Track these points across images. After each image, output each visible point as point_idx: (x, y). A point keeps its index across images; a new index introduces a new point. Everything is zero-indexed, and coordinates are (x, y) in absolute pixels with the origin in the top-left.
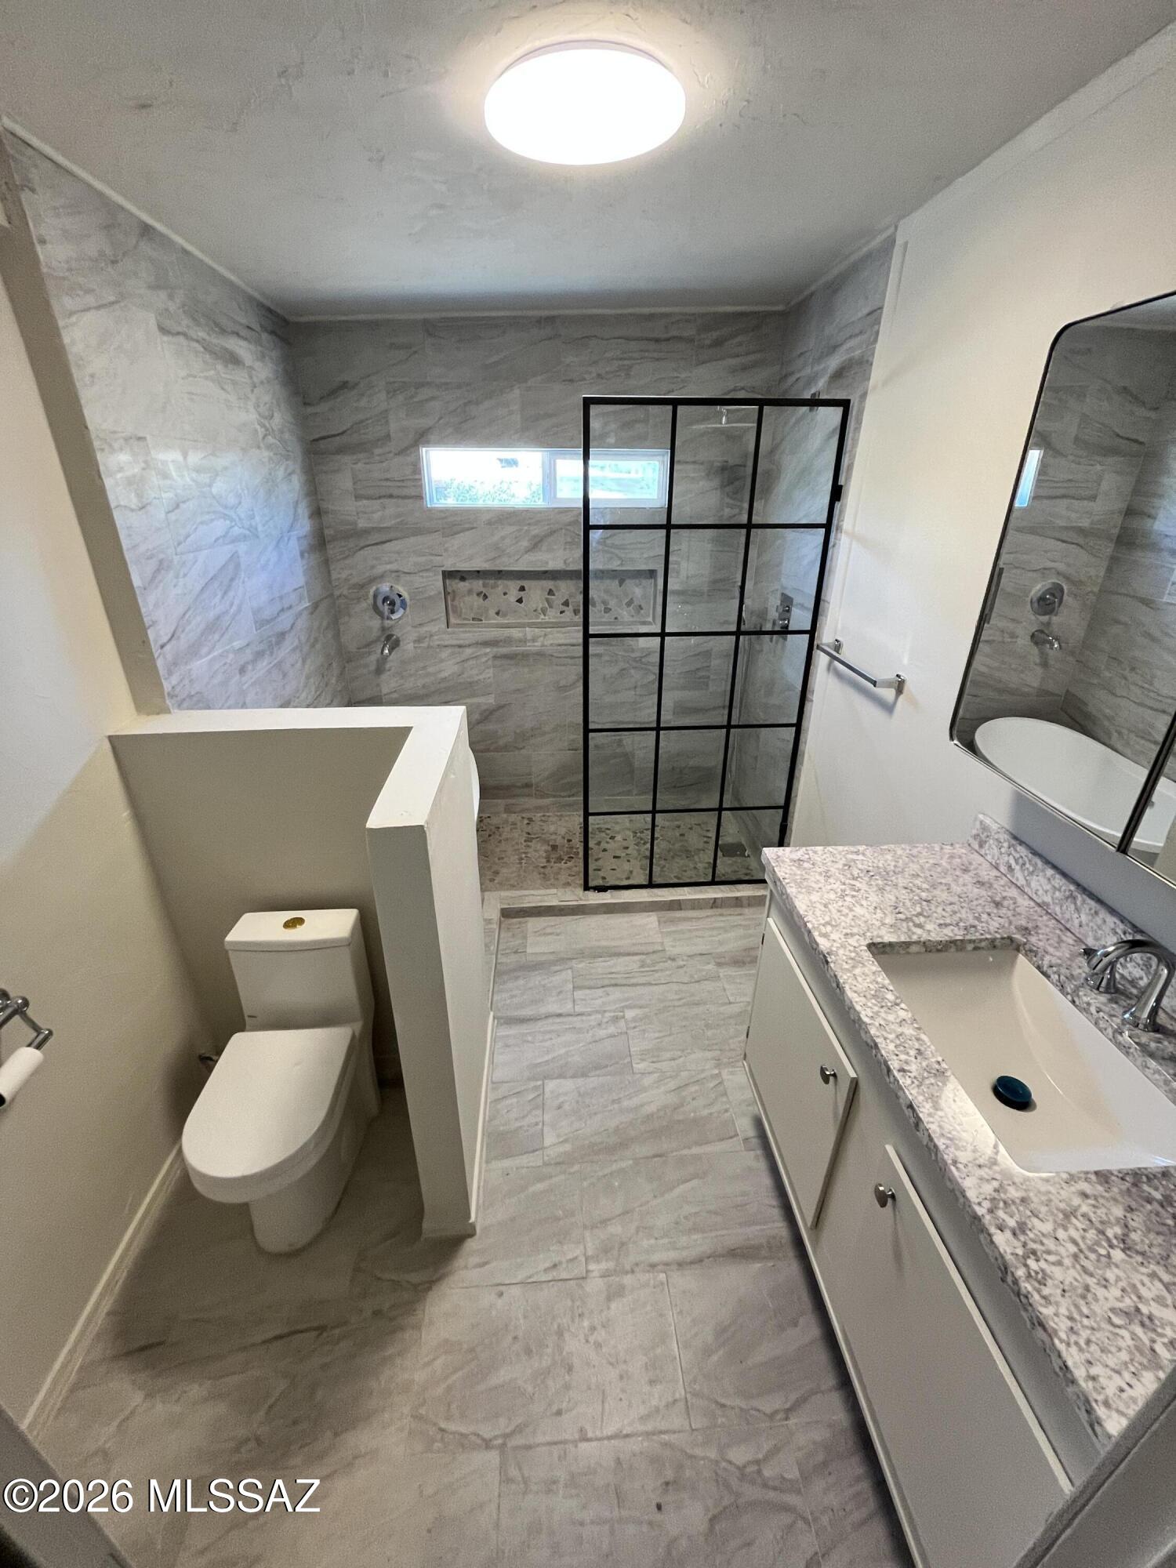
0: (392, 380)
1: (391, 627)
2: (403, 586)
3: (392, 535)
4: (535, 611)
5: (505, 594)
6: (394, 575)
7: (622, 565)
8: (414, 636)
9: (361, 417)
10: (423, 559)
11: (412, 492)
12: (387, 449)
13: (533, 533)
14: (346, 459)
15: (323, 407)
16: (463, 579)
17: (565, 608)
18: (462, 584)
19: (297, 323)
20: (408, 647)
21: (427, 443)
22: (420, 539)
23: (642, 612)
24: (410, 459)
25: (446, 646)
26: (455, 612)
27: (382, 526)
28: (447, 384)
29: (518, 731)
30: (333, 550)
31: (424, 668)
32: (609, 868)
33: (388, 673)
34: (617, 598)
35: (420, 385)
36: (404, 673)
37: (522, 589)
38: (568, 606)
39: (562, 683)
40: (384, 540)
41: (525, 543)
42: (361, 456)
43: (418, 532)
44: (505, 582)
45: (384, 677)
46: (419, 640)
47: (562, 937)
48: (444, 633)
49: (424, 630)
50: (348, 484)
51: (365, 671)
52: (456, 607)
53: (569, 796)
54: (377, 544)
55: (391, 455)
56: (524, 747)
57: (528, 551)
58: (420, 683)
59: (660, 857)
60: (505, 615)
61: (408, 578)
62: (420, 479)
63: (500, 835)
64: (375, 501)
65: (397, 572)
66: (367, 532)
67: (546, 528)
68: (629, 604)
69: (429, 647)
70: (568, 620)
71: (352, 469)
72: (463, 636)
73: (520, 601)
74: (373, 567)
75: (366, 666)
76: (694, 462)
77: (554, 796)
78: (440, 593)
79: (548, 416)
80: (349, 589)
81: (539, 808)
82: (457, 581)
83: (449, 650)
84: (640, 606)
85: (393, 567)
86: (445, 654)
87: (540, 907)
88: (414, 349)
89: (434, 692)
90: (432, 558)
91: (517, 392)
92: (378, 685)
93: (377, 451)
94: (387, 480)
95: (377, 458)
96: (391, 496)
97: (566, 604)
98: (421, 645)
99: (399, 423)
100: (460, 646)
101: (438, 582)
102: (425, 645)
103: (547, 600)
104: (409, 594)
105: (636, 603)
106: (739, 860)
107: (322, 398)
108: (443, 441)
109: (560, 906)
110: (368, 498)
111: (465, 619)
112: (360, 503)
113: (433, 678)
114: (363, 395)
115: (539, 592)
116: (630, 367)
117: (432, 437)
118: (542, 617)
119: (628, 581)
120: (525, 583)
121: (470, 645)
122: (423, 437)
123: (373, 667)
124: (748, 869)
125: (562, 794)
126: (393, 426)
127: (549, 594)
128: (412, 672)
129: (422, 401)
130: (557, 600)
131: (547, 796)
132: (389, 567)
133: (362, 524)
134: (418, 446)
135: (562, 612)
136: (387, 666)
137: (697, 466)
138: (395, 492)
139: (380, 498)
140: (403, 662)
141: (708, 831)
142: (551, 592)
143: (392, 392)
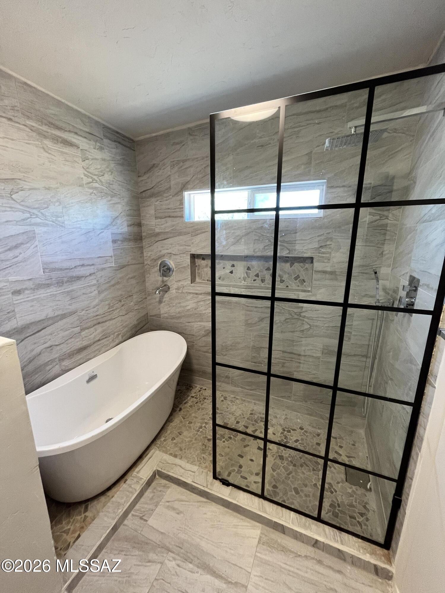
0: (173, 160)
1: (166, 281)
2: (173, 261)
3: (169, 236)
4: (240, 278)
5: (224, 268)
6: (169, 255)
7: (289, 253)
8: (175, 286)
9: (159, 180)
10: (182, 247)
11: (179, 214)
12: (169, 194)
13: (237, 234)
14: (153, 200)
15: (145, 177)
16: (203, 259)
17: (256, 278)
18: (203, 261)
19: (138, 141)
20: (173, 291)
21: (187, 189)
22: (181, 237)
23: (305, 284)
24: (179, 198)
25: (190, 293)
26: (199, 276)
27: (166, 231)
28: (197, 158)
29: (223, 345)
30: (145, 243)
31: (180, 303)
32: (249, 458)
33: (164, 304)
34: (288, 274)
35: (184, 161)
36: (171, 305)
37: (233, 266)
38: (258, 277)
39: (249, 322)
40: (165, 238)
41: (231, 240)
42: (158, 198)
43: (180, 234)
44: (224, 262)
45: (162, 305)
46: (178, 289)
47: (179, 517)
48: (190, 286)
49: (180, 284)
50: (152, 212)
51: (154, 301)
52: (200, 273)
53: (251, 390)
54: (162, 240)
55: (171, 197)
56: (226, 355)
57: (234, 244)
58: (178, 310)
59: (291, 462)
60: (223, 280)
61: (175, 257)
62: (183, 208)
63: (202, 405)
64: (163, 219)
65: (170, 254)
66: (158, 234)
67: (244, 231)
68: (296, 278)
69: (182, 293)
70: (258, 285)
71: (155, 204)
72: (198, 288)
73: (231, 272)
74: (160, 251)
75: (155, 299)
76: (344, 186)
77: (242, 387)
78: (189, 265)
79: (247, 168)
80: (150, 261)
81: (233, 392)
82: (201, 260)
83: (192, 295)
84: (303, 280)
85: (169, 251)
86: (189, 297)
87: (179, 480)
88: (183, 144)
89: (183, 316)
90: (187, 247)
91: (231, 157)
92: (159, 309)
93: (165, 195)
94: (169, 209)
95: (165, 199)
96: (170, 217)
97: (257, 275)
98: (179, 291)
99: (176, 180)
100: (197, 294)
101: (188, 260)
102: (180, 291)
103: (247, 273)
104: (175, 265)
105: (301, 278)
106: (360, 491)
107: (145, 173)
108: (193, 188)
109: (192, 485)
110: (161, 218)
111: (204, 280)
112: (157, 221)
113: (183, 309)
114: (160, 169)
115: (242, 268)
116: (299, 132)
117: (189, 186)
118: (243, 282)
119: (296, 264)
120: (235, 263)
121: (201, 294)
122: (184, 187)
123: (157, 300)
124: (365, 507)
125: (247, 387)
126: (173, 183)
127: (247, 269)
128: (174, 304)
129: (186, 168)
130: (252, 273)
131: (238, 386)
132: (167, 251)
133: (157, 230)
134: (183, 191)
135: (254, 280)
136: (164, 300)
137: (346, 189)
138: (172, 214)
139: (165, 217)
140: (171, 299)
141: (341, 447)
142: (248, 269)
143: (173, 166)
